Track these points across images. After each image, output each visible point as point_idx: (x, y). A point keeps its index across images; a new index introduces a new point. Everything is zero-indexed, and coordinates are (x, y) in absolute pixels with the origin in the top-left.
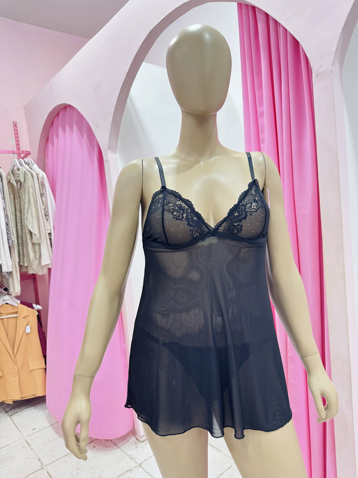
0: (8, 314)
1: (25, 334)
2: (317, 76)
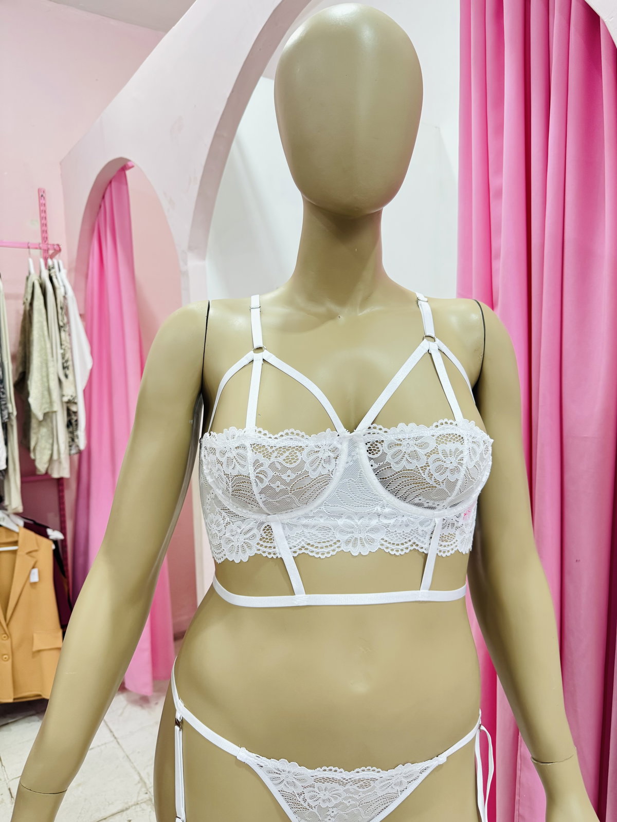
0: (1, 545)
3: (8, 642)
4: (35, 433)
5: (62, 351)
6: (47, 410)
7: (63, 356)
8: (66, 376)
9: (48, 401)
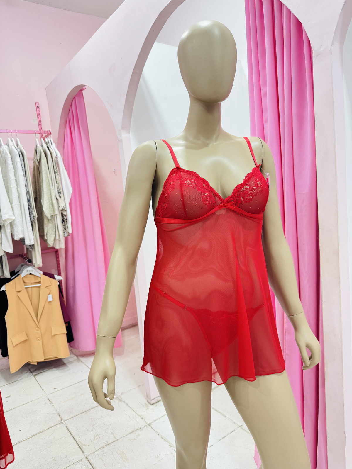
0: (32, 284)
1: (47, 303)
2: (317, 56)
3: (39, 331)
4: (47, 226)
5: (57, 185)
6: (52, 214)
7: (58, 187)
8: (60, 197)
9: (52, 210)
